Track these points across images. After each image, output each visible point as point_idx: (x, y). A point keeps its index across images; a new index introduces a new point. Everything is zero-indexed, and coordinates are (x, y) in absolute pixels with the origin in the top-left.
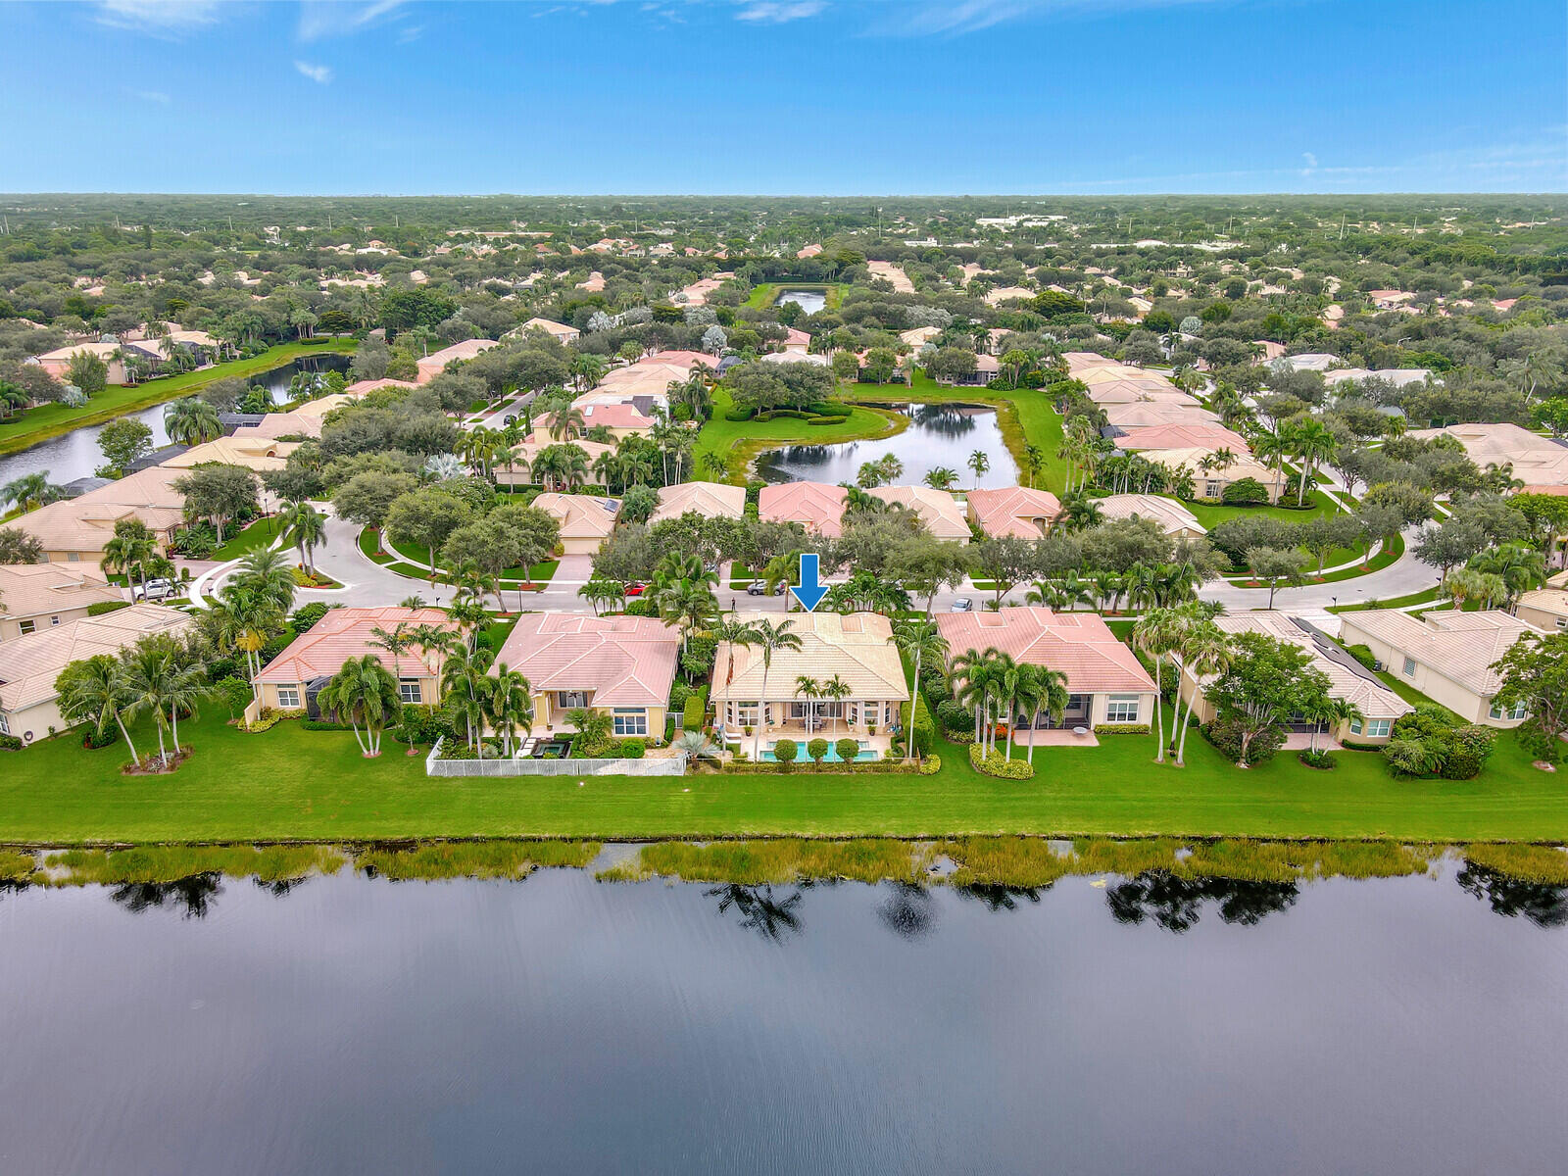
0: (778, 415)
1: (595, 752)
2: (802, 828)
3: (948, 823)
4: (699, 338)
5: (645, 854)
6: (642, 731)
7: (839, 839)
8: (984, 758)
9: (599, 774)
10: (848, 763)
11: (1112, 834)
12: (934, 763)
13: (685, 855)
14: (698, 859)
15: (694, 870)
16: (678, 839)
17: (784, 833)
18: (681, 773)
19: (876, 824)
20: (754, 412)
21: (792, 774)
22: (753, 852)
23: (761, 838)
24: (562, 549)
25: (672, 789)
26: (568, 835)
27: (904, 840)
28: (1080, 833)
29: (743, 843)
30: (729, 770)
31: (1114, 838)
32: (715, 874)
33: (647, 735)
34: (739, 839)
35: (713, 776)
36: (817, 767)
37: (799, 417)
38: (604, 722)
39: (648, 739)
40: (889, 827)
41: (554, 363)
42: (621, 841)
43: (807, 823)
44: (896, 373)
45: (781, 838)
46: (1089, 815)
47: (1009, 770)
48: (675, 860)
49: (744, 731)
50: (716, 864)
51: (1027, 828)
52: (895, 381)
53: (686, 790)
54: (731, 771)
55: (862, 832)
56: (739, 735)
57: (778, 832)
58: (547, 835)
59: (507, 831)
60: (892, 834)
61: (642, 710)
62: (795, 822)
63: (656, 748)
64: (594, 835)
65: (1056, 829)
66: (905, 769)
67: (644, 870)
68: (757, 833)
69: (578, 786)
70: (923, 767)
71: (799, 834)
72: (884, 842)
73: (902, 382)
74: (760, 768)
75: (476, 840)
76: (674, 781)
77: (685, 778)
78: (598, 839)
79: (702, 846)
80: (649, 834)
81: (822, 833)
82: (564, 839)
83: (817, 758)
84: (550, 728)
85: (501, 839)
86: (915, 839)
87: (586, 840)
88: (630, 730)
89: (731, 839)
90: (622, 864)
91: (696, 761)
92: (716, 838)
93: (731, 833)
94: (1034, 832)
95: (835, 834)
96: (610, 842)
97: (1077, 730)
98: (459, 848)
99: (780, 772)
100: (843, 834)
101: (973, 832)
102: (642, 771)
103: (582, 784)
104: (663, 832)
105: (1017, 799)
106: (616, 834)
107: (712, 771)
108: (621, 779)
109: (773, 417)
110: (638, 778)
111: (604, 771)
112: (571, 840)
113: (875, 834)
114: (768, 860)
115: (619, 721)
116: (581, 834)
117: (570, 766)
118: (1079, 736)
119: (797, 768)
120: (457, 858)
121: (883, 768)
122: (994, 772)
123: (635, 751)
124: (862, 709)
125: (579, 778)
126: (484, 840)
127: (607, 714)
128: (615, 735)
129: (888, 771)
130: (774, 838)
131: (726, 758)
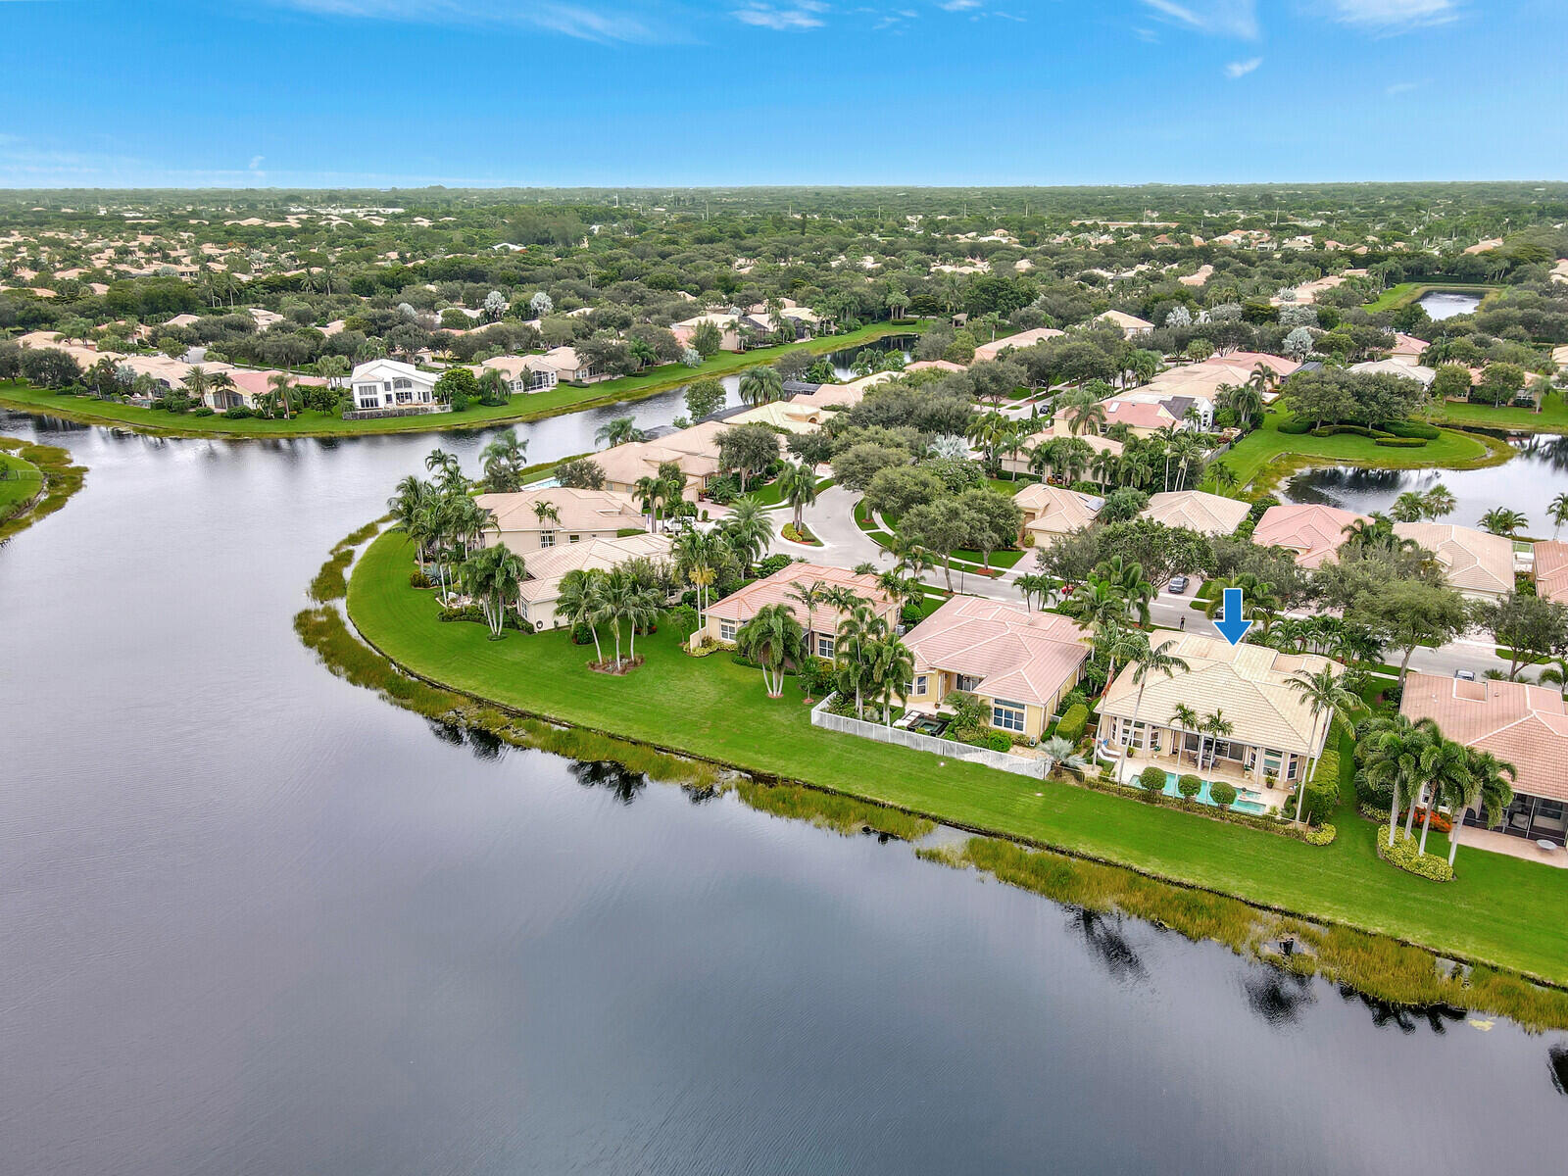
0: (1343, 431)
1: (967, 738)
2: (1144, 861)
3: (1313, 901)
4: (1280, 340)
5: (972, 844)
6: (1019, 727)
7: (1179, 884)
8: (1391, 844)
9: (962, 759)
10: (1219, 808)
11: (1531, 974)
12: (1327, 834)
13: (1008, 855)
14: (1019, 862)
15: (1011, 872)
16: (1009, 838)
17: (1121, 862)
18: (1040, 777)
19: (1226, 879)
20: (1313, 425)
21: (1157, 805)
22: (1078, 871)
23: (1095, 860)
24: (1033, 540)
25: (1026, 790)
26: (909, 808)
27: (1253, 905)
28: (1487, 961)
29: (1075, 860)
30: (1091, 785)
31: (1533, 980)
32: (1029, 882)
33: (1023, 732)
34: (1071, 854)
35: (1072, 788)
36: (1187, 804)
37: (1368, 435)
38: (983, 710)
39: (1023, 736)
40: (1239, 886)
41: (1102, 357)
42: (956, 826)
43: (1151, 858)
44: (1521, 394)
45: (1117, 866)
46: (1509, 944)
47: (1419, 865)
48: (996, 857)
49: (1125, 751)
50: (1034, 872)
51: (1417, 936)
52: (1519, 404)
53: (1039, 794)
54: (1093, 787)
55: (1207, 884)
56: (1118, 754)
57: (1115, 859)
58: (890, 803)
59: (858, 790)
60: (1242, 895)
61: (1022, 707)
62: (1136, 853)
63: (1029, 747)
64: (933, 813)
65: (1455, 947)
66: (1287, 833)
67: (963, 859)
68: (1092, 854)
69: (937, 765)
70: (1310, 834)
71: (1136, 866)
72: (1227, 901)
73: (1529, 406)
74: (1123, 791)
75: (826, 791)
76: (1030, 783)
77: (1043, 783)
78: (934, 819)
79: (1030, 851)
80: (985, 826)
81: (1162, 874)
82: (903, 811)
83: (1188, 795)
84: (937, 706)
85: (850, 796)
86: (1267, 908)
87: (923, 816)
88: (1008, 724)
89: (1062, 852)
90: (946, 847)
91: (1060, 769)
92: (1049, 848)
93: (1064, 846)
94: (1422, 943)
95: (1175, 878)
96: (945, 824)
97: (1542, 843)
98: (809, 793)
99: (1143, 800)
100: (1185, 880)
101: (1341, 920)
102: (1004, 766)
103: (942, 764)
104: (998, 828)
105: (1415, 899)
106: (953, 818)
107: (1072, 782)
108: (982, 767)
109: (1335, 432)
110: (999, 772)
111: (968, 758)
112: (910, 813)
113: (1221, 891)
114: (1089, 883)
115: (998, 711)
116: (921, 810)
117: (937, 745)
118: (1544, 850)
119: (1164, 800)
120: (804, 803)
121: (1265, 823)
122: (1399, 863)
123: (1001, 745)
124: (1261, 757)
125: (941, 758)
126: (834, 793)
127: (986, 703)
128: (991, 724)
129: (1267, 829)
130: (1107, 863)
131: (1092, 772)
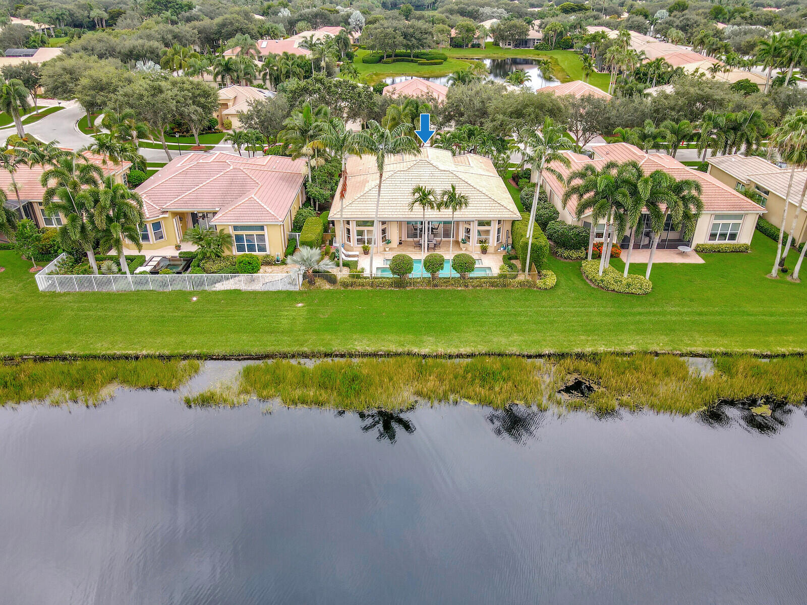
0: (398, 61)
1: (215, 268)
2: (421, 343)
3: (573, 339)
4: (347, 20)
5: (247, 373)
6: (261, 249)
7: (459, 356)
8: (601, 273)
9: (214, 289)
10: (464, 278)
11: (752, 350)
12: (551, 279)
13: (290, 375)
14: (303, 380)
15: (298, 393)
16: (284, 356)
17: (400, 350)
18: (297, 288)
19: (495, 340)
20: (382, 57)
21: (408, 289)
22: (365, 371)
23: (375, 355)
24: (230, 123)
25: (286, 303)
26: (167, 352)
27: (529, 357)
28: (718, 350)
29: (356, 361)
30: (345, 285)
32: (321, 399)
33: (268, 252)
34: (351, 355)
35: (329, 291)
36: (433, 282)
37: (412, 61)
38: (224, 239)
39: (268, 256)
40: (512, 343)
42: (225, 358)
43: (425, 338)
44: (475, 41)
45: (397, 355)
47: (629, 285)
48: (278, 381)
49: (362, 250)
50: (323, 386)
51: (659, 344)
52: (473, 46)
53: (300, 305)
54: (347, 286)
55: (482, 349)
56: (357, 253)
57: (393, 348)
58: (145, 352)
59: (102, 347)
60: (515, 350)
61: (262, 228)
62: (411, 337)
63: (275, 264)
64: (196, 352)
65: (690, 345)
66: (521, 284)
67: (240, 393)
68: (370, 349)
69: (190, 301)
70: (539, 283)
71: (415, 350)
72: (509, 360)
73: (479, 47)
74: (375, 283)
75: (64, 358)
76: (289, 295)
77: (300, 293)
78: (199, 357)
79: (310, 364)
80: (255, 350)
81: (441, 350)
82: (161, 357)
83: (433, 273)
84: (178, 247)
85: (95, 357)
87: (186, 357)
88: (251, 248)
89: (342, 356)
90: (218, 385)
91: (313, 276)
92: (327, 355)
93: (342, 349)
94: (667, 349)
95: (453, 351)
96: (212, 359)
97: (681, 248)
98: (40, 368)
99: (395, 287)
100: (463, 350)
101: (601, 349)
102: (257, 287)
103: (195, 299)
104: (270, 349)
105: (640, 314)
106: (217, 351)
107: (327, 286)
108: (237, 292)
109: (394, 61)
110: (255, 294)
111: (219, 287)
112: (169, 358)
113: (497, 351)
114: (381, 382)
115: (239, 238)
116: (181, 351)
117: (186, 281)
118: (683, 254)
119: (413, 282)
120: (34, 380)
121: (500, 283)
122: (612, 287)
123: (250, 267)
124: (475, 228)
125: (192, 294)
126: (75, 357)
127: (225, 232)
128: (235, 252)
129: (505, 286)
130: (388, 355)
131: (342, 274)
